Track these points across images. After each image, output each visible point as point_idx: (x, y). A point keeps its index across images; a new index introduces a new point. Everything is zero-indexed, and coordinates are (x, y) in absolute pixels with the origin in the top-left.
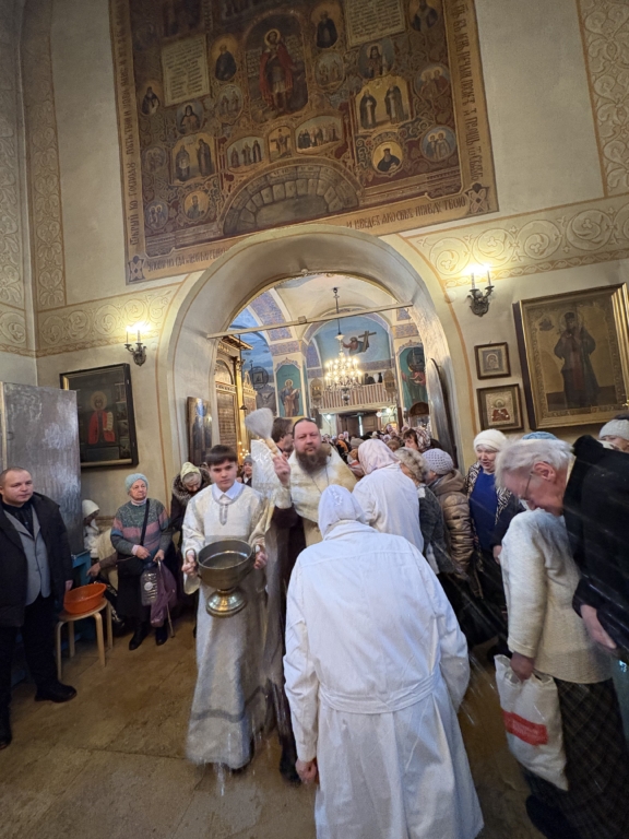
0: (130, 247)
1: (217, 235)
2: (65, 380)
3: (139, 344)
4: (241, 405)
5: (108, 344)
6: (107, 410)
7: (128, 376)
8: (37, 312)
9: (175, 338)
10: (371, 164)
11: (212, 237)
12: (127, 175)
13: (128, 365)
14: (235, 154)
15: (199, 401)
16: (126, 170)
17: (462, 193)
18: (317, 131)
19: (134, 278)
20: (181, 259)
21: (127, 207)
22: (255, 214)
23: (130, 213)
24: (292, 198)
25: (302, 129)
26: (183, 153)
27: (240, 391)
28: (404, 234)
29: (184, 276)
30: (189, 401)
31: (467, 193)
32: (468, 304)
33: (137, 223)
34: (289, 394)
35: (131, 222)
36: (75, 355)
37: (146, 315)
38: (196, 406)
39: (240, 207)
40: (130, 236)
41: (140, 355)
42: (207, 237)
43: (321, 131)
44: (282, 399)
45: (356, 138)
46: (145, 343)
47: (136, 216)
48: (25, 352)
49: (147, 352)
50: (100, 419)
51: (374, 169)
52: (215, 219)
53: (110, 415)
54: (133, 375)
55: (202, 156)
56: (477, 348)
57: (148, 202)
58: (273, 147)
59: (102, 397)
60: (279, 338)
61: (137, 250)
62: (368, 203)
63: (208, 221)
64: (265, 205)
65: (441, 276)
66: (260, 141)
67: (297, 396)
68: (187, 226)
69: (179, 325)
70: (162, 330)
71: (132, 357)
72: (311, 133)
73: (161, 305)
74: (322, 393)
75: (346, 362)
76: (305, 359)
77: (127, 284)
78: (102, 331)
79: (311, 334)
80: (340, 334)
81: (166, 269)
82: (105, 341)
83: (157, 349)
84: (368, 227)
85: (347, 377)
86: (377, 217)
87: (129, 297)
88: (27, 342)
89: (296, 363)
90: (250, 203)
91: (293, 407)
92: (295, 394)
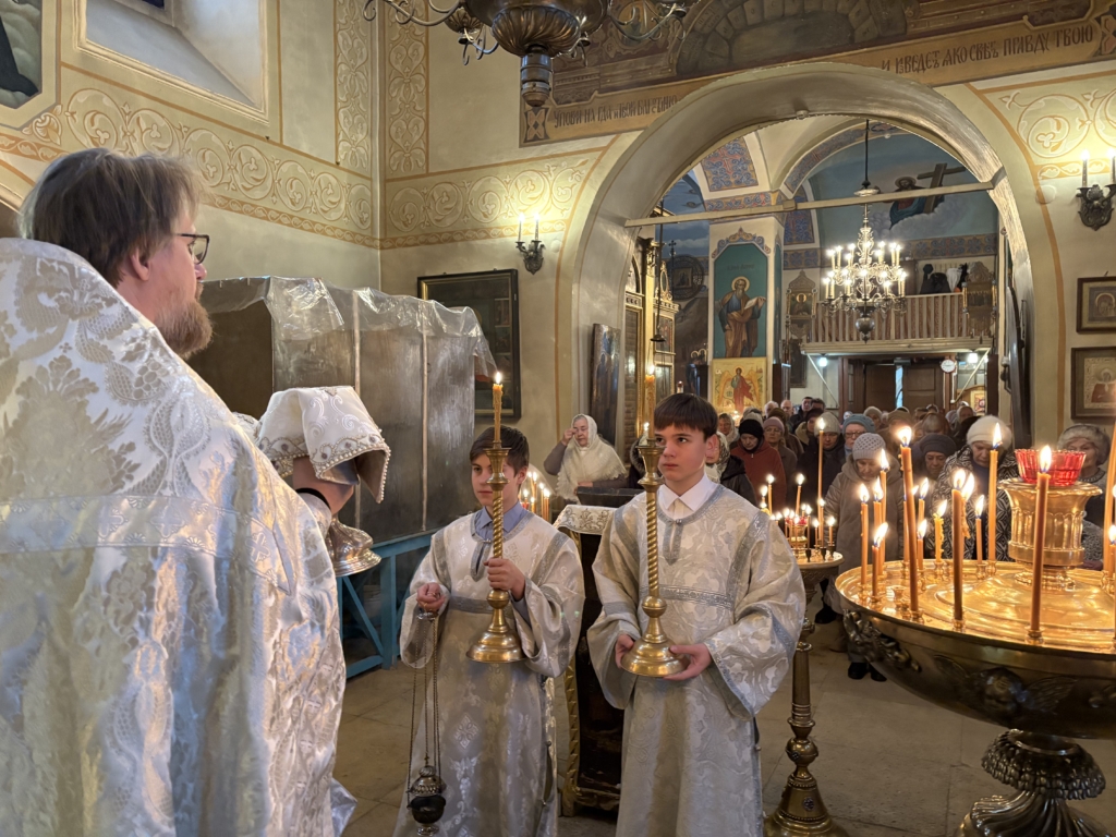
1: (667, 75)
2: (424, 287)
3: (536, 242)
5: (488, 237)
7: (516, 290)
8: (385, 181)
9: (588, 234)
11: (659, 76)
13: (513, 273)
15: (605, 329)
17: (1090, 18)
19: (531, 136)
20: (605, 111)
22: (730, 42)
24: (795, 16)
27: (650, 304)
28: (979, 85)
29: (609, 138)
30: (595, 329)
31: (1098, 20)
32: (1077, 207)
34: (738, 309)
36: (438, 249)
37: (547, 195)
38: (602, 338)
39: (706, 30)
41: (533, 257)
42: (651, 76)
44: (722, 318)
46: (543, 240)
48: (366, 241)
49: (545, 253)
52: (664, 49)
54: (522, 286)
56: (1081, 281)
62: (923, 29)
63: (655, 49)
64: (748, 27)
65: (1034, 158)
67: (757, 313)
68: (620, 57)
69: (594, 213)
70: (568, 222)
71: (521, 260)
73: (571, 181)
74: (814, 312)
75: (875, 247)
76: (783, 229)
77: (521, 146)
78: (479, 216)
79: (800, 177)
80: (866, 185)
81: (582, 125)
82: (484, 232)
83: (560, 250)
84: (918, 70)
85: (873, 280)
86: (936, 53)
87: (523, 165)
88: (372, 226)
89: (761, 240)
90: (723, 24)
91: (745, 337)
92: (753, 308)
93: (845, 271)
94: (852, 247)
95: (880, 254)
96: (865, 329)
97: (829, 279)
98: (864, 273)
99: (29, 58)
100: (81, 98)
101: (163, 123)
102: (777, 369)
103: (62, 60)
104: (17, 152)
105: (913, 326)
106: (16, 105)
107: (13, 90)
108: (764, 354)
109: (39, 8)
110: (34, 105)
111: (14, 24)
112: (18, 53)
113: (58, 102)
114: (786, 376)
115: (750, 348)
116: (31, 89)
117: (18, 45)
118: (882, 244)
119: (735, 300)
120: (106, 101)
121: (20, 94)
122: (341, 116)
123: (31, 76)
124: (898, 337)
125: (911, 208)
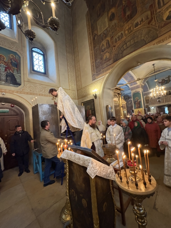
0: (93, 72)
1: (112, 63)
2: (82, 104)
3: (95, 94)
4: (121, 106)
6: (90, 109)
7: (94, 102)
8: (77, 91)
9: (103, 91)
10: (163, 20)
11: (111, 63)
12: (91, 56)
13: (93, 100)
14: (116, 39)
15: (109, 106)
16: (91, 55)
18: (141, 20)
19: (94, 79)
20: (103, 72)
21: (92, 63)
22: (122, 53)
23: (92, 64)
24: (133, 44)
25: (136, 22)
26: (103, 45)
27: (121, 102)
29: (104, 76)
30: (107, 106)
33: (94, 66)
34: (137, 102)
35: (93, 66)
36: (84, 98)
37: (96, 87)
38: (109, 107)
39: (118, 53)
40: (92, 70)
42: (109, 64)
43: (142, 19)
44: (135, 103)
45: (156, 14)
46: (96, 94)
47: (93, 65)
48: (76, 99)
49: (97, 96)
50: (89, 112)
51: (164, 21)
52: (111, 59)
53: (91, 110)
54: (94, 101)
55: (107, 44)
57: (96, 60)
58: (126, 32)
59: (89, 106)
60: (133, 85)
61: (94, 72)
62: (162, 34)
63: (110, 60)
64: (124, 50)
66: (123, 32)
67: (140, 102)
68: (105, 63)
69: (104, 88)
70: (100, 90)
71: (94, 97)
72: (139, 21)
73: (99, 84)
74: (150, 100)
75: (159, 88)
76: (143, 90)
77: (92, 81)
78: (88, 92)
79: (145, 82)
80: (156, 79)
81: (100, 75)
82: (89, 94)
83: (99, 95)
84: (162, 42)
85: (160, 93)
86: (166, 37)
87: (93, 84)
88: (76, 97)
89: (139, 92)
90: (120, 51)
91: (139, 105)
92: (139, 101)
93: (154, 93)
94: (155, 89)
95: (160, 89)
96: (159, 101)
97: (151, 95)
98: (158, 92)
99: (19, 81)
100: (28, 85)
101: (41, 87)
102: (145, 110)
103: (25, 80)
104: (18, 93)
105: (168, 100)
106: (18, 87)
107: (17, 85)
108: (142, 107)
109: (20, 74)
110: (20, 87)
111: (17, 77)
112: (17, 80)
113: (24, 86)
114: (146, 110)
115: (140, 107)
116: (20, 85)
117: (18, 79)
118: (160, 87)
119: (136, 101)
120: (32, 85)
121: (18, 86)
122: (70, 83)
123: (20, 83)
124: (166, 102)
125: (165, 83)
